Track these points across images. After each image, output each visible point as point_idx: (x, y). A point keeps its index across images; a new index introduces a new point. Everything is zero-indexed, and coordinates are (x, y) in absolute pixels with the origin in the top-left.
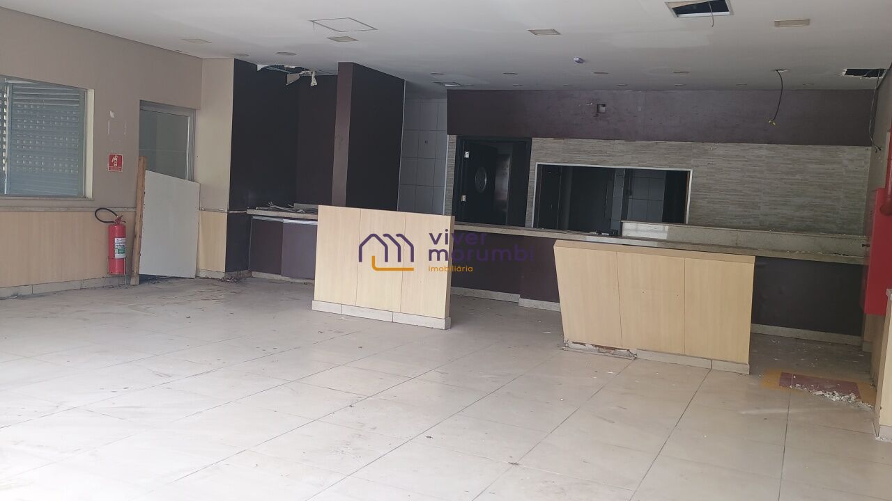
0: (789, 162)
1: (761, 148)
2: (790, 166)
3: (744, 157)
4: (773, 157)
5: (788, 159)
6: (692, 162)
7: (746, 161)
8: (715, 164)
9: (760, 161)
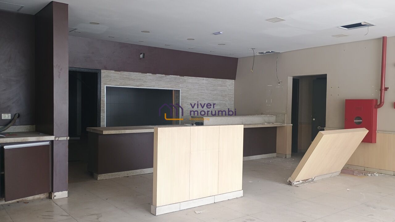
0: (212, 86)
1: (203, 79)
2: (213, 88)
3: (198, 83)
4: (207, 84)
5: (212, 85)
6: (180, 85)
7: (199, 85)
8: (189, 87)
9: (203, 85)
